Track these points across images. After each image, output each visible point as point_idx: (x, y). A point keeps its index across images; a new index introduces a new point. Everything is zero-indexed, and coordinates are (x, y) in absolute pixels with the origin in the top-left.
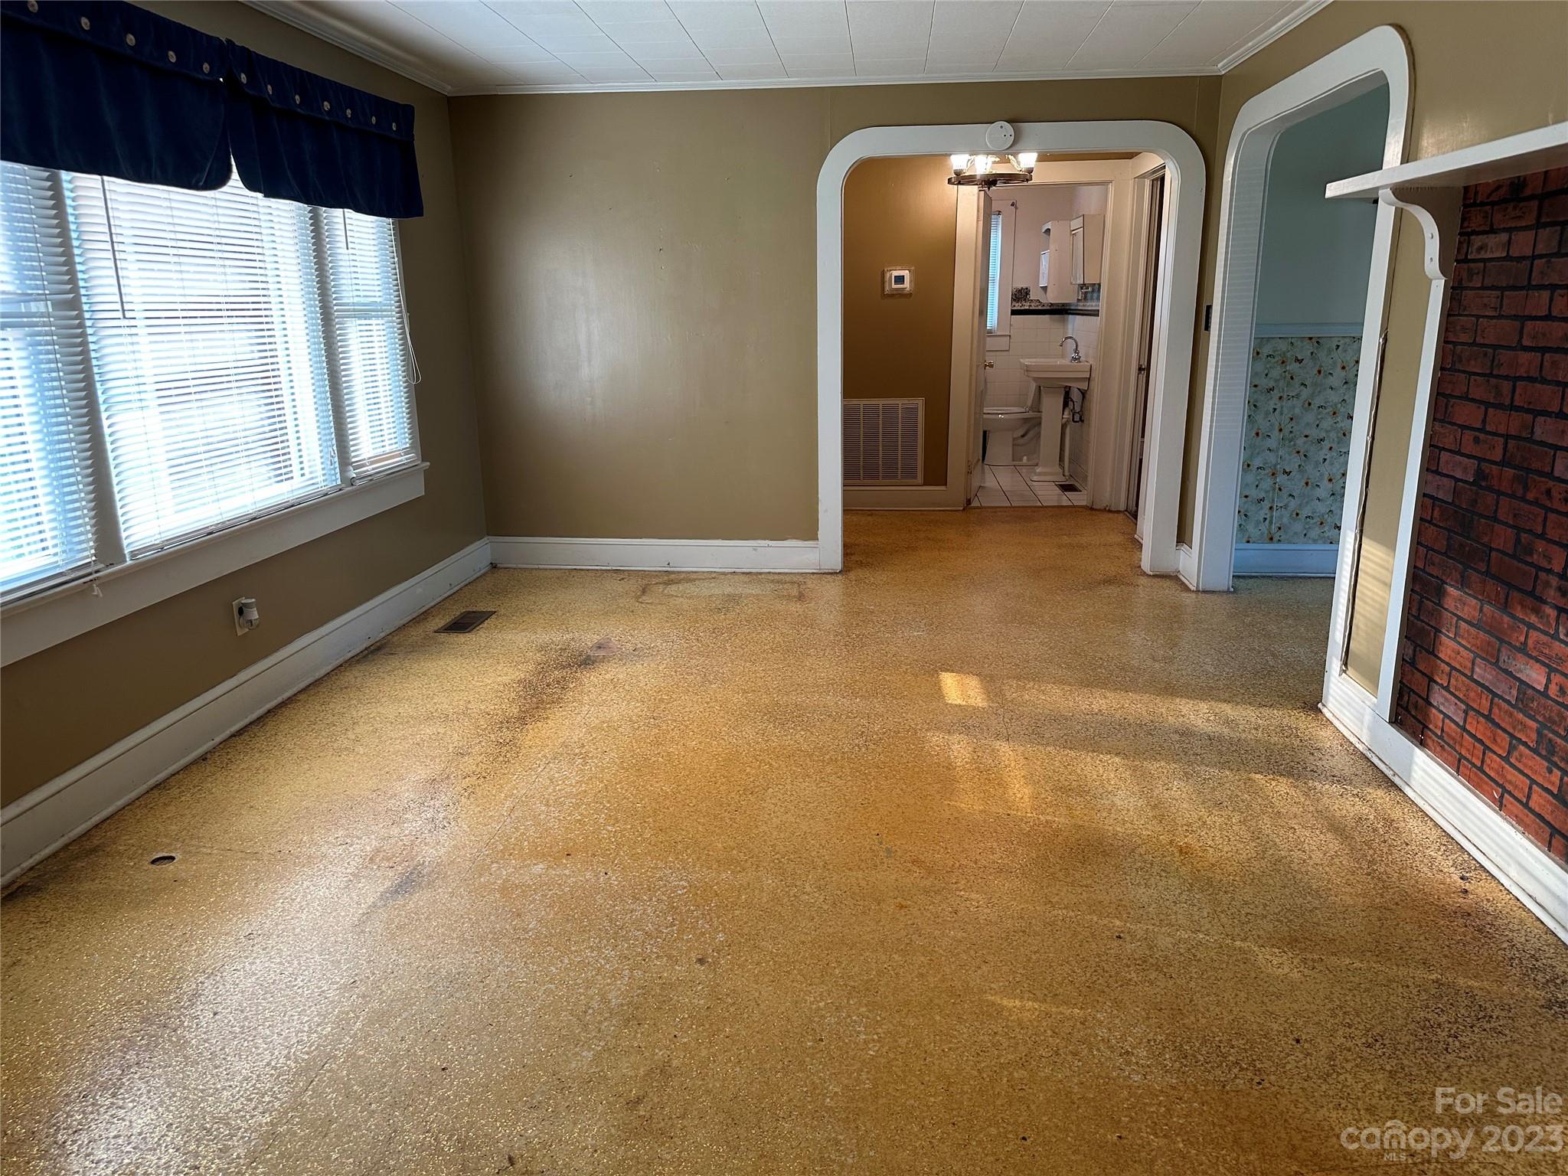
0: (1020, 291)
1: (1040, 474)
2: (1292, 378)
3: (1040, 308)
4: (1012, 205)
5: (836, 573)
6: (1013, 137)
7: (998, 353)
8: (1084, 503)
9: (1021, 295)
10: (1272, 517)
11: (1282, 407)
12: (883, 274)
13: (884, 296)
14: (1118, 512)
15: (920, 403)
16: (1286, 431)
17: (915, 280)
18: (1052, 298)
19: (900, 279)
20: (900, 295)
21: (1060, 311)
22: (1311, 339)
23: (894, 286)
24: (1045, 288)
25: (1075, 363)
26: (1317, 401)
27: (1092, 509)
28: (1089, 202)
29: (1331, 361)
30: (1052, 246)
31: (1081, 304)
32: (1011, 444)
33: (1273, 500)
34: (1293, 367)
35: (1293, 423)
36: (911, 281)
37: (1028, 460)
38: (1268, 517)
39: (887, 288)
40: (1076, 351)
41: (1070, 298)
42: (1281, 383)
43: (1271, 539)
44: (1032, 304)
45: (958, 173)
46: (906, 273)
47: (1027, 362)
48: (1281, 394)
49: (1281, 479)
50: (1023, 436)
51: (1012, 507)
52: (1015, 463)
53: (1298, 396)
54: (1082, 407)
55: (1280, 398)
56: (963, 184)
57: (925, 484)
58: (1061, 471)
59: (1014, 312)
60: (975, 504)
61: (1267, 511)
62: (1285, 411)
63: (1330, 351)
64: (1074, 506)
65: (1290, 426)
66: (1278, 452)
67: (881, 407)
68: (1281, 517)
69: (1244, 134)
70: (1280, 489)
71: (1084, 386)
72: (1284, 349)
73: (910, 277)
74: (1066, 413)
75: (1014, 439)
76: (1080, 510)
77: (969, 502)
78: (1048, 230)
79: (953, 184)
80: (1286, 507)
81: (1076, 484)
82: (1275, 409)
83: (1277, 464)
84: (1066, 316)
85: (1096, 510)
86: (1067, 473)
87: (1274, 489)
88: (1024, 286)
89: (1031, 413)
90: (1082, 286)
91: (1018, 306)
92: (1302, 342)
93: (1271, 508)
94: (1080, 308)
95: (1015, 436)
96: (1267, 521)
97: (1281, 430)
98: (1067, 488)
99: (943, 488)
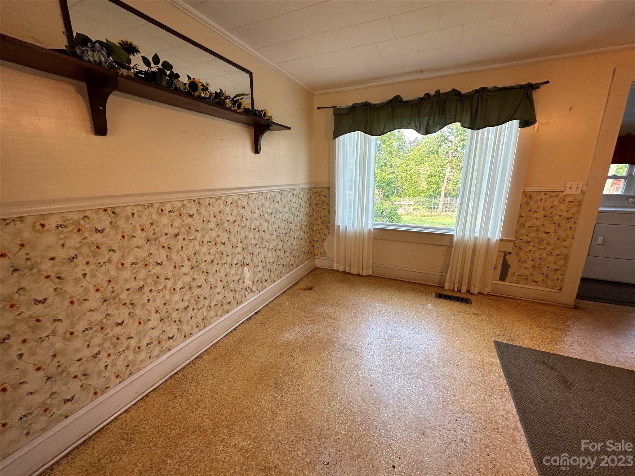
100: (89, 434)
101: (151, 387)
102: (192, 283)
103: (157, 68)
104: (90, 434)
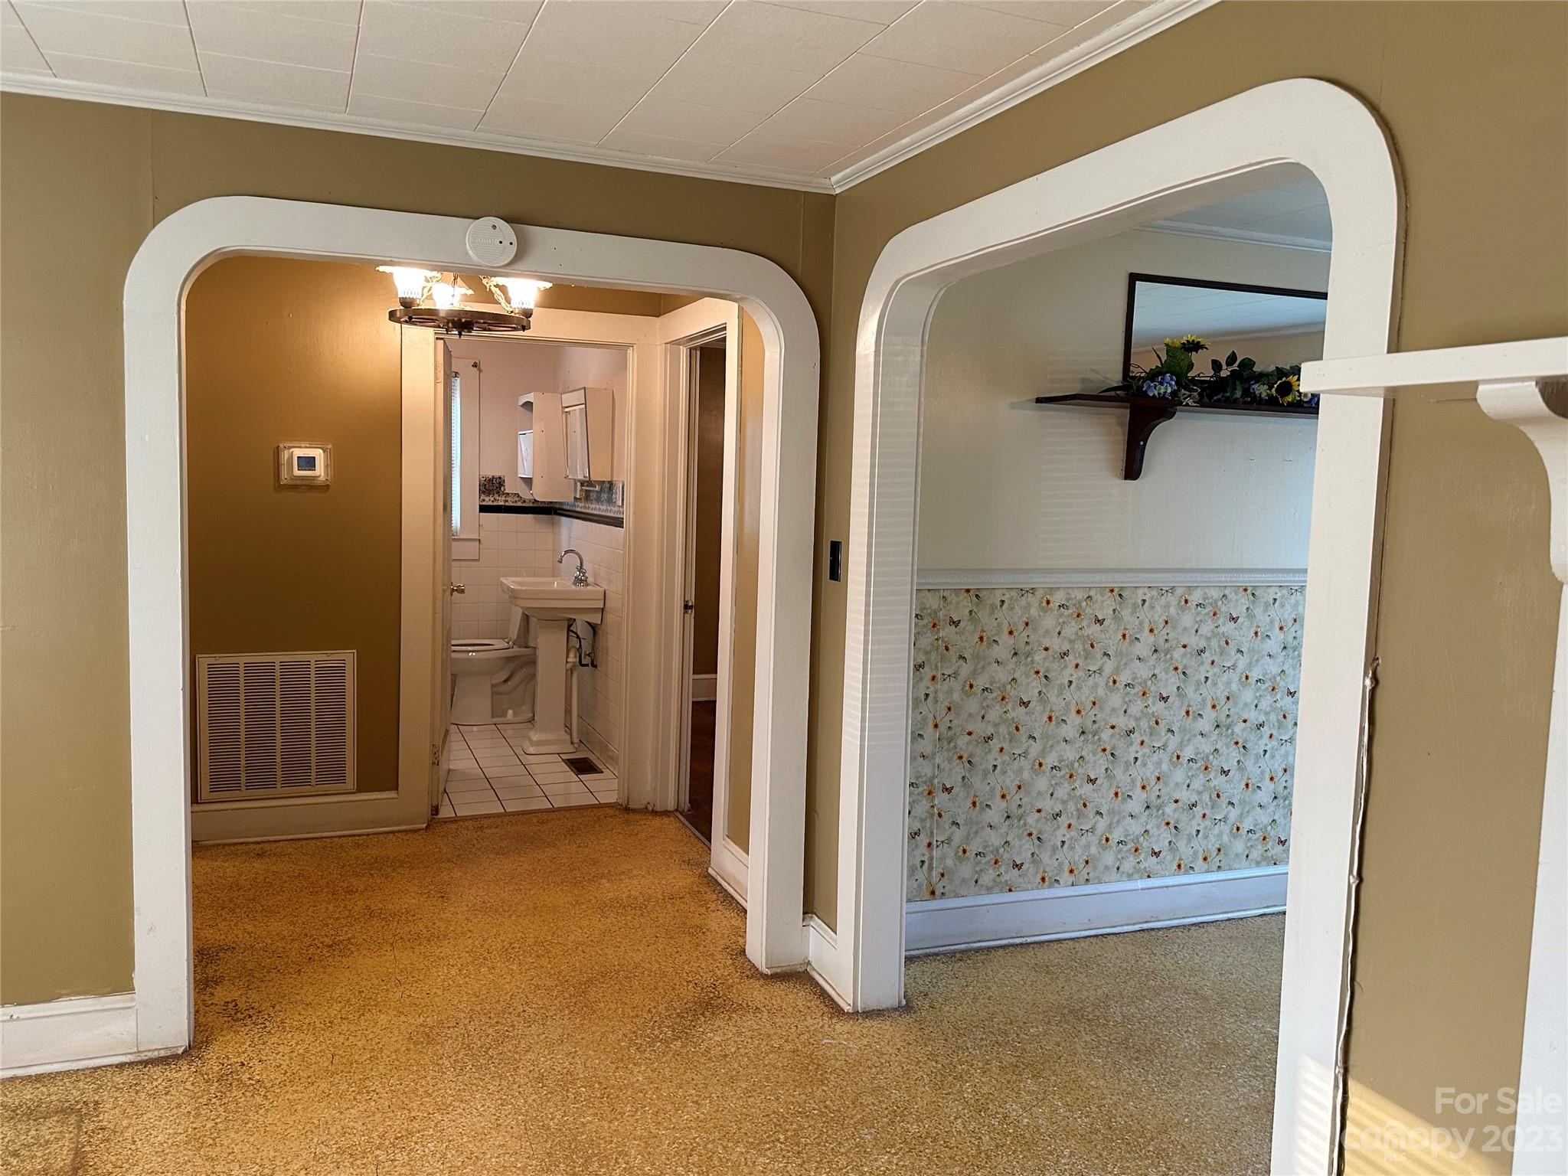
0: (491, 480)
1: (539, 743)
2: (947, 649)
3: (519, 504)
4: (475, 365)
5: (176, 1057)
6: (515, 247)
7: (463, 563)
8: (612, 798)
9: (491, 486)
10: (931, 858)
11: (936, 692)
12: (277, 452)
13: (279, 487)
14: (666, 813)
15: (348, 658)
16: (943, 727)
17: (334, 462)
18: (540, 493)
19: (309, 463)
20: (310, 486)
21: (548, 510)
22: (968, 591)
23: (297, 473)
24: (528, 482)
25: (581, 588)
26: (981, 682)
27: (627, 810)
28: (588, 368)
29: (995, 623)
30: (535, 426)
31: (581, 505)
32: (489, 693)
33: (932, 833)
34: (947, 631)
35: (952, 715)
36: (326, 467)
37: (515, 715)
38: (926, 858)
39: (284, 475)
40: (581, 569)
41: (563, 496)
42: (933, 656)
43: (933, 893)
44: (509, 499)
45: (407, 304)
46: (317, 453)
47: (511, 582)
48: (935, 673)
49: (941, 798)
50: (506, 681)
51: (506, 814)
52: (495, 720)
53: (956, 675)
54: (593, 647)
55: (934, 678)
56: (414, 323)
57: (359, 791)
58: (568, 737)
59: (483, 509)
60: (445, 812)
61: (925, 851)
62: (941, 696)
63: (993, 608)
64: (600, 806)
65: (947, 719)
66: (934, 758)
67: (277, 667)
68: (943, 858)
69: (897, 282)
70: (940, 815)
71: (595, 619)
72: (935, 607)
73: (326, 459)
74: (572, 655)
75: (493, 686)
76: (611, 812)
77: (435, 810)
78: (528, 405)
79: (398, 321)
80: (949, 841)
81: (592, 757)
82: (927, 695)
83: (933, 777)
84: (557, 517)
85: (634, 811)
86: (576, 740)
87: (932, 815)
88: (497, 474)
89: (516, 649)
90: (587, 483)
91: (489, 501)
92: (957, 596)
93: (929, 845)
94: (578, 509)
95: (494, 682)
96: (926, 865)
97: (936, 726)
98: (582, 766)
99: (392, 794)
100: (1027, 938)
101: (1109, 927)
102: (1211, 757)
103: (1230, 370)
104: (1029, 940)
